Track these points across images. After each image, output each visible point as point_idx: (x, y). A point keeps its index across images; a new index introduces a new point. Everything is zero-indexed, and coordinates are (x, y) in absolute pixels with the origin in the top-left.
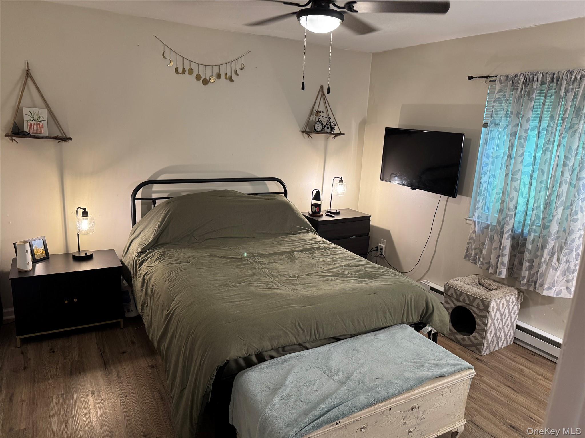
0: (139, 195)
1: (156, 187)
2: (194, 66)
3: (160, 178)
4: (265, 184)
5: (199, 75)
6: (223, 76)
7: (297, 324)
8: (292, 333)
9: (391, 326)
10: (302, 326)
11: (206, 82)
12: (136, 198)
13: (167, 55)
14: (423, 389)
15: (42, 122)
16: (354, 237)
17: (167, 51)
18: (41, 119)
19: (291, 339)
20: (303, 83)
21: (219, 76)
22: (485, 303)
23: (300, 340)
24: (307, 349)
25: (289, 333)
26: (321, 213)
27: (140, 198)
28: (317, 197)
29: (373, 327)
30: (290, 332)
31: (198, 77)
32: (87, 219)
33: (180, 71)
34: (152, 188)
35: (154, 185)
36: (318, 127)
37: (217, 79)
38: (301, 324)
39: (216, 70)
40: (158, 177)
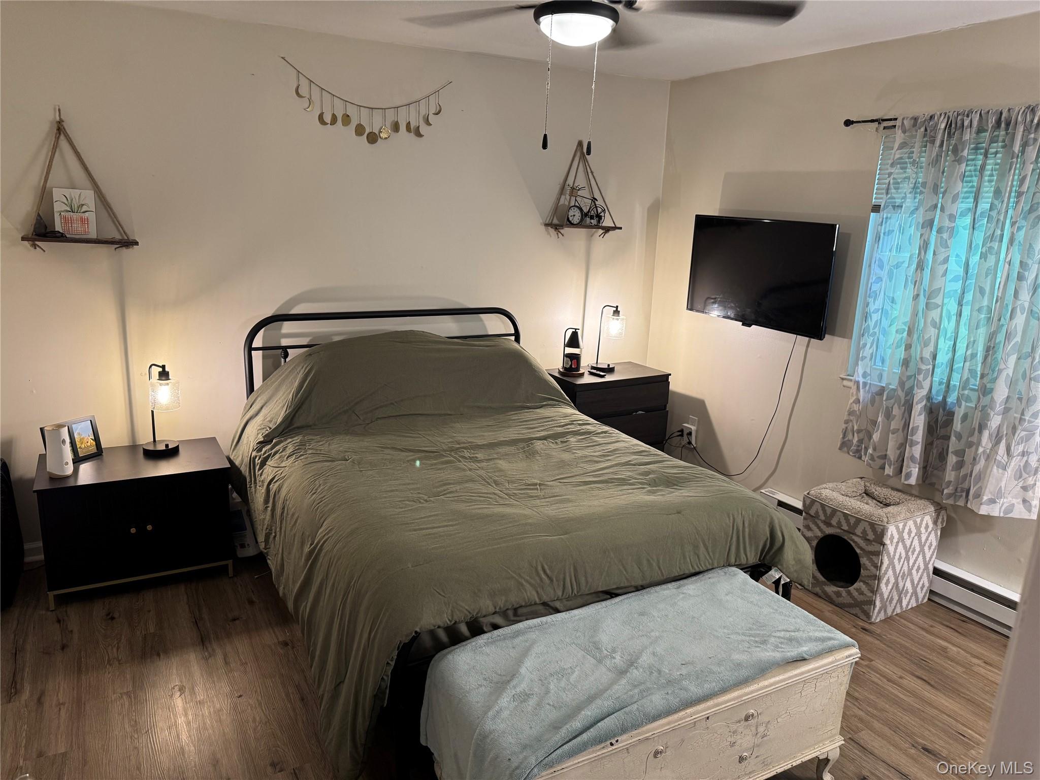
0: (258, 342)
1: (288, 327)
2: (352, 111)
3: (293, 312)
4: (481, 320)
5: (362, 125)
6: (403, 127)
7: (540, 568)
8: (530, 584)
9: (708, 570)
10: (548, 572)
11: (373, 138)
12: (253, 346)
13: (304, 91)
14: (766, 683)
15: (87, 214)
16: (640, 412)
17: (304, 84)
18: (84, 208)
19: (529, 594)
20: (545, 136)
21: (396, 127)
22: (877, 530)
23: (545, 597)
24: (558, 611)
25: (524, 583)
26: (581, 371)
27: (261, 346)
28: (574, 341)
29: (676, 573)
30: (527, 581)
31: (360, 130)
32: (168, 384)
33: (328, 118)
34: (280, 329)
35: (285, 323)
36: (574, 215)
37: (393, 133)
38: (546, 567)
39: (391, 116)
40: (290, 310)
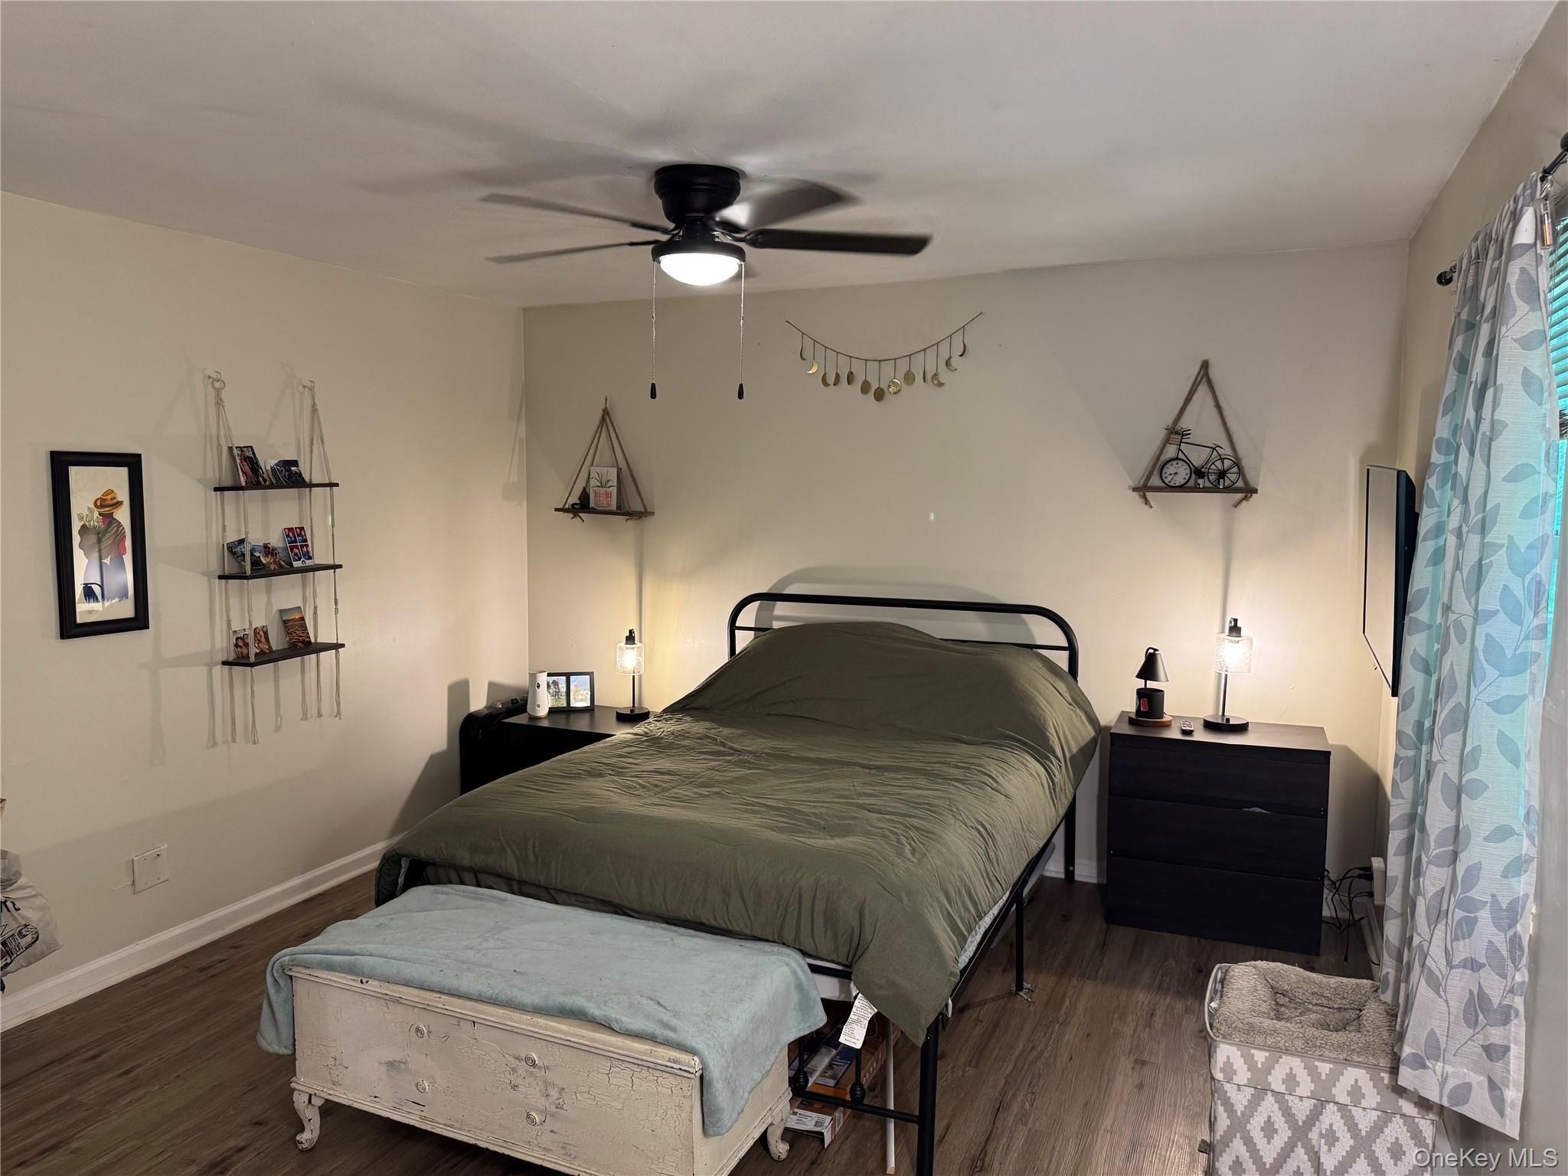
0: (747, 618)
1: (781, 608)
2: (858, 368)
3: (791, 590)
5: (868, 382)
6: (919, 378)
7: (531, 842)
8: (515, 855)
10: (537, 849)
11: (880, 395)
12: (738, 624)
13: (808, 353)
15: (611, 489)
16: (1257, 810)
17: (809, 343)
21: (909, 378)
26: (1166, 718)
27: (753, 626)
28: (1149, 668)
30: (512, 850)
31: (865, 388)
33: (831, 380)
34: (773, 610)
35: (780, 602)
37: (904, 386)
38: (537, 844)
39: (903, 366)
40: (784, 589)
